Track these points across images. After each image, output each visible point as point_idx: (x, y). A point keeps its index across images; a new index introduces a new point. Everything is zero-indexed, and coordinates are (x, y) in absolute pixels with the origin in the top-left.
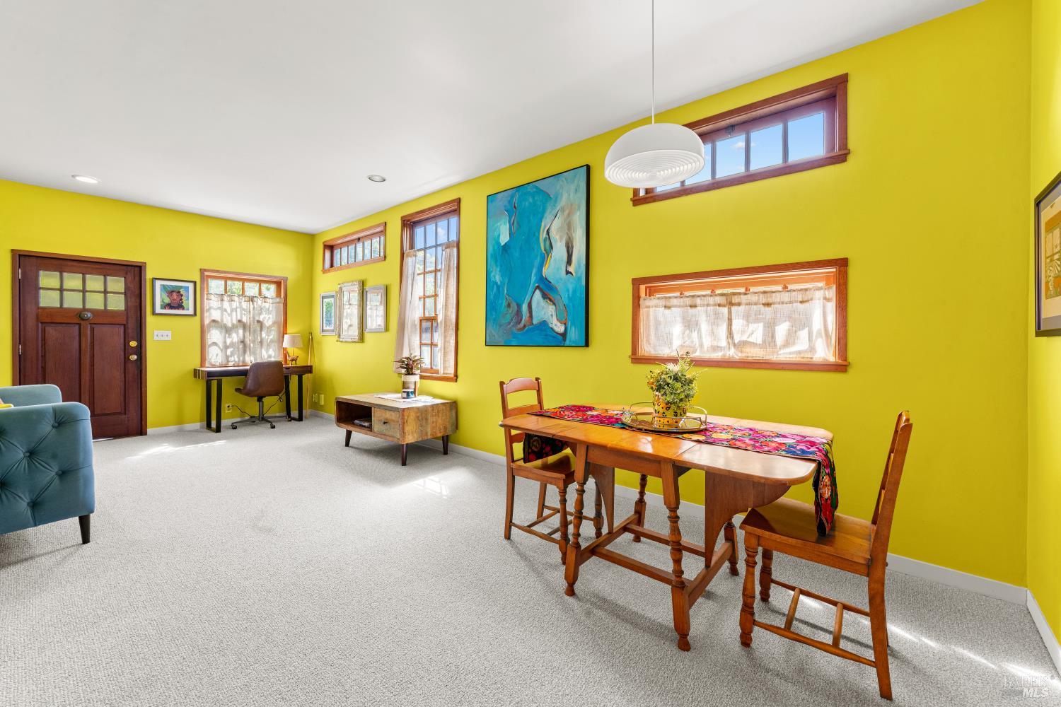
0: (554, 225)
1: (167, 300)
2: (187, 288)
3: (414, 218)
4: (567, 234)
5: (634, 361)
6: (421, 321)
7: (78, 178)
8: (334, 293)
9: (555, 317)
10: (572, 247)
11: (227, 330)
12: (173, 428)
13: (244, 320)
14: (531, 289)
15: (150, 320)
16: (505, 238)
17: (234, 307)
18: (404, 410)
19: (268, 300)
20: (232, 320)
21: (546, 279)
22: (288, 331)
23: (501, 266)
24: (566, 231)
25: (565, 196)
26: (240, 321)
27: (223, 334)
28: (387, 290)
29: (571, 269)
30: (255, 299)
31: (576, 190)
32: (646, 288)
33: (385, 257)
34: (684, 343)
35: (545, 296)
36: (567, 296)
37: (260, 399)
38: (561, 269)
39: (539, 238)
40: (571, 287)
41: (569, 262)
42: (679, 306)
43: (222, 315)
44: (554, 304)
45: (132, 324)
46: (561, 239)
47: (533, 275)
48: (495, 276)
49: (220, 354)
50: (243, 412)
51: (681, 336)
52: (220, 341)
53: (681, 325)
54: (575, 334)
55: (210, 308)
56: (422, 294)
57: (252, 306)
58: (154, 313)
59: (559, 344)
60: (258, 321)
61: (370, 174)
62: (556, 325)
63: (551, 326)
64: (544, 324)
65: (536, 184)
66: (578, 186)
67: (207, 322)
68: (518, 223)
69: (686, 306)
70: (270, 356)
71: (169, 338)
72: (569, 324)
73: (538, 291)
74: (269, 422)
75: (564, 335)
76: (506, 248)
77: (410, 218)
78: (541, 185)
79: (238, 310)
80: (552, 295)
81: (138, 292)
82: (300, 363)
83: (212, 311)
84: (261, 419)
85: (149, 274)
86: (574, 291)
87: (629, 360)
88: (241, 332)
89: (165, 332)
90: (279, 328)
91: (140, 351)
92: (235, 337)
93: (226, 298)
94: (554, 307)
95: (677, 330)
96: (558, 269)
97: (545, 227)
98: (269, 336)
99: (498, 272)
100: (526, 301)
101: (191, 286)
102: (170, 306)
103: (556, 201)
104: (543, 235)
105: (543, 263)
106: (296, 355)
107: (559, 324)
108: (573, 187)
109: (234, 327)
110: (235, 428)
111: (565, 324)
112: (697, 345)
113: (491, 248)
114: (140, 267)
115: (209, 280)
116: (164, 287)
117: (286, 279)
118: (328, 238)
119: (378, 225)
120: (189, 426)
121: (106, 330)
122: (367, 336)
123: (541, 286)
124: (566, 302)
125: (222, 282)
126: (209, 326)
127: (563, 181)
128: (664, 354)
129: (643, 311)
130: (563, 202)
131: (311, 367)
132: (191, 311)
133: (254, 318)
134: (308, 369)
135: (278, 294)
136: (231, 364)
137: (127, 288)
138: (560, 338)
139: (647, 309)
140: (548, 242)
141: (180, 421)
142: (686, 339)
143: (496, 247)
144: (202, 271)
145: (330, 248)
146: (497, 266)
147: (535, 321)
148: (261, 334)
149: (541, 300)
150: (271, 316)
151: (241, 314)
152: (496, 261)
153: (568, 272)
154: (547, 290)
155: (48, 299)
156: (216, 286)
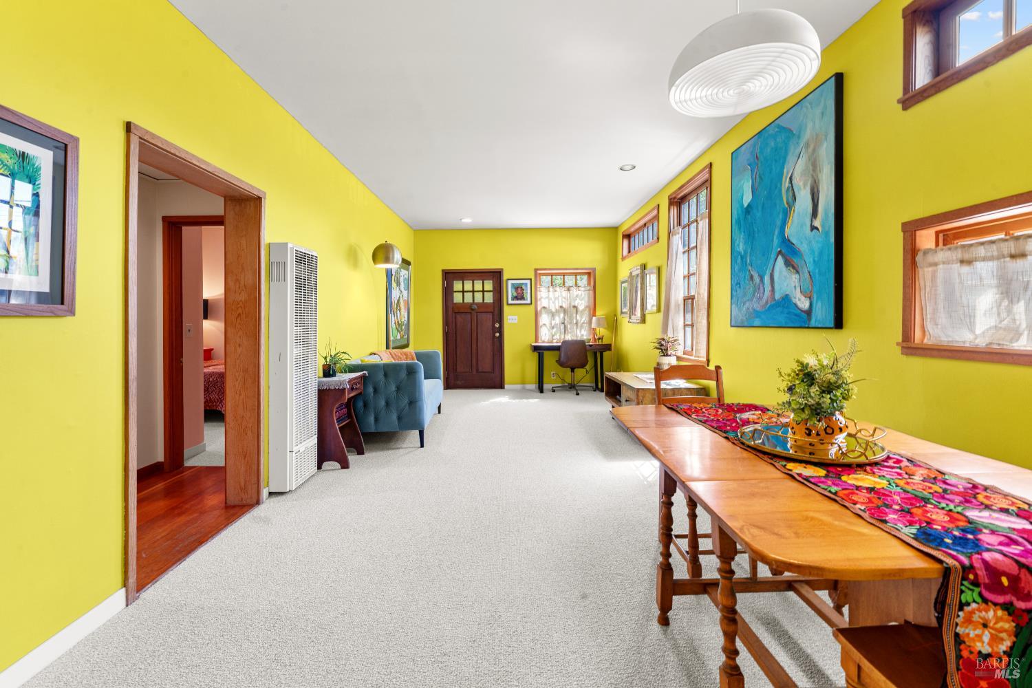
0: (797, 169)
1: (515, 294)
2: (526, 284)
3: (679, 194)
4: (813, 176)
5: (905, 350)
6: (684, 300)
7: (463, 220)
8: (626, 278)
9: (798, 290)
10: (818, 191)
11: (553, 315)
12: (519, 386)
13: (564, 306)
14: (773, 256)
15: (506, 309)
16: (747, 198)
17: (557, 296)
18: (638, 390)
19: (580, 288)
20: (555, 306)
21: (789, 240)
22: (597, 314)
23: (744, 232)
24: (811, 172)
25: (810, 125)
26: (561, 307)
27: (550, 318)
28: (659, 269)
29: (817, 223)
30: (572, 288)
31: (823, 114)
32: (937, 233)
33: (658, 239)
34: (1001, 322)
35: (788, 263)
36: (811, 259)
37: (573, 370)
38: (806, 225)
39: (781, 190)
40: (816, 246)
41: (815, 214)
42: (991, 258)
43: (549, 302)
44: (798, 272)
45: (496, 312)
46: (805, 185)
47: (775, 237)
48: (738, 245)
49: (547, 332)
50: (563, 380)
51: (995, 310)
52: (547, 323)
53: (995, 290)
54: (824, 312)
55: (541, 298)
56: (686, 273)
57: (569, 295)
58: (508, 304)
59: (803, 325)
60: (574, 307)
61: (620, 166)
62: (799, 300)
63: (794, 300)
64: (786, 298)
65: (776, 122)
66: (825, 107)
67: (539, 308)
68: (760, 177)
69: (1004, 257)
70: (582, 335)
71: (516, 321)
72: (815, 296)
73: (780, 257)
74: (577, 390)
75: (809, 312)
76: (748, 210)
77: (674, 196)
78: (781, 122)
79: (560, 298)
80: (796, 260)
81: (499, 289)
82: (605, 342)
83: (543, 300)
84: (573, 387)
85: (505, 276)
86: (821, 254)
87: (899, 349)
88: (562, 315)
89: (514, 317)
90: (590, 310)
91: (500, 330)
92: (557, 320)
93: (551, 289)
94: (797, 276)
95: (986, 301)
96: (802, 226)
97: (788, 173)
98: (583, 318)
99: (741, 240)
100: (767, 272)
101: (528, 282)
102: (516, 298)
103: (799, 137)
104: (786, 184)
105: (785, 222)
106: (601, 334)
107: (803, 298)
108: (818, 111)
109: (557, 311)
110: (554, 391)
111: (810, 298)
112: (1024, 325)
113: (735, 213)
114: (500, 272)
115: (542, 277)
116: (513, 284)
117: (594, 270)
118: (624, 228)
119: (653, 209)
120: (528, 386)
121: (484, 316)
122: (648, 317)
123: (783, 251)
124: (811, 267)
125: (549, 278)
126: (541, 310)
127: (807, 107)
128: (964, 342)
129: (924, 273)
130: (807, 135)
131: (610, 345)
132: (529, 301)
133: (570, 304)
134: (608, 347)
135: (589, 284)
136: (555, 341)
137: (494, 287)
138: (804, 316)
139: (930, 269)
140: (790, 193)
141: (523, 382)
142: (1004, 315)
143: (740, 210)
144: (536, 270)
145: (628, 236)
146: (740, 233)
147: (777, 296)
148: (576, 316)
149: (784, 268)
150: (583, 302)
151: (562, 301)
152: (740, 229)
153: (813, 228)
154: (790, 254)
155: (458, 298)
156: (546, 280)
